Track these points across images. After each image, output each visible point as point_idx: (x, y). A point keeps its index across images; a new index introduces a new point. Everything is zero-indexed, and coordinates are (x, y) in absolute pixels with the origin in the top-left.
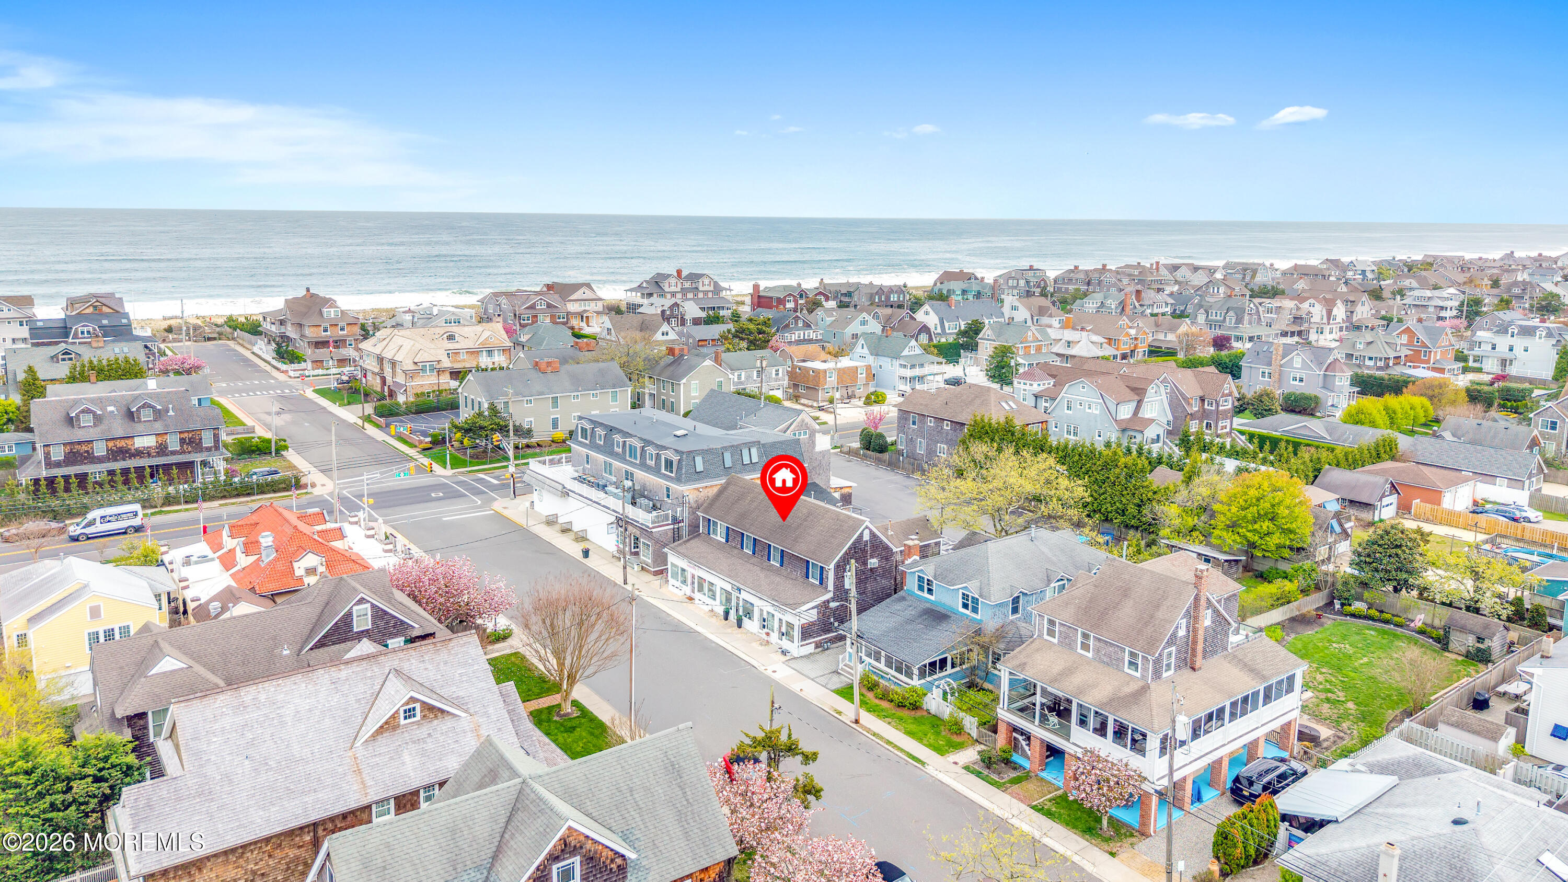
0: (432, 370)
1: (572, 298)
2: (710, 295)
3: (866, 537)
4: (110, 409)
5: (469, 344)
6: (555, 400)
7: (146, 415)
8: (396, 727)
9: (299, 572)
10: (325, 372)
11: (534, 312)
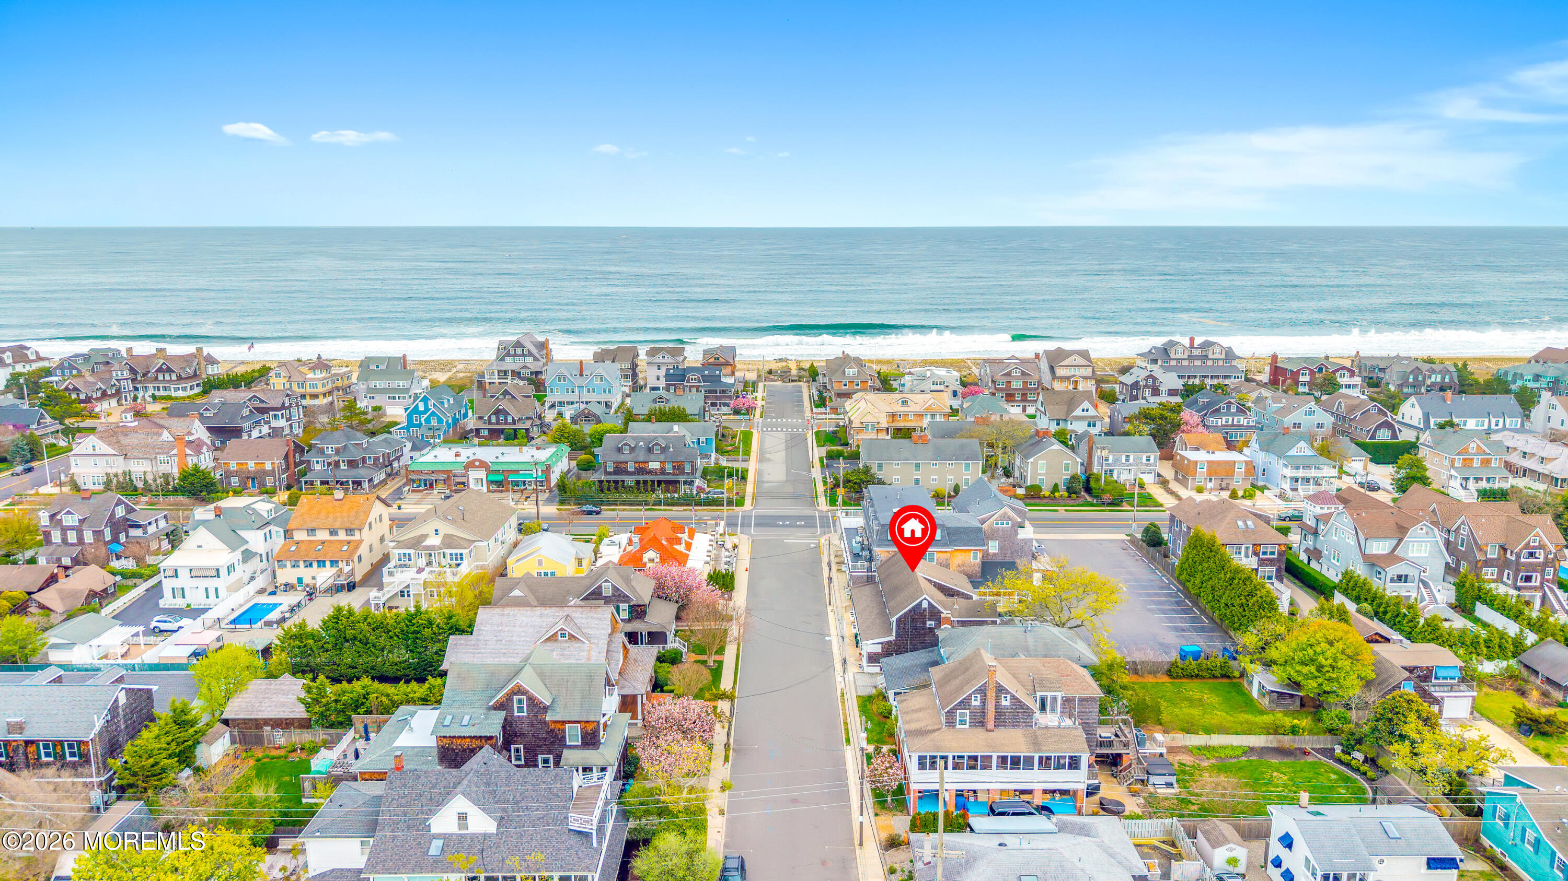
0: (873, 428)
1: (1063, 363)
2: (1221, 363)
3: (925, 605)
4: (641, 444)
5: (917, 408)
6: (917, 465)
7: (657, 450)
8: (556, 640)
9: (645, 559)
10: (836, 417)
11: (1008, 378)
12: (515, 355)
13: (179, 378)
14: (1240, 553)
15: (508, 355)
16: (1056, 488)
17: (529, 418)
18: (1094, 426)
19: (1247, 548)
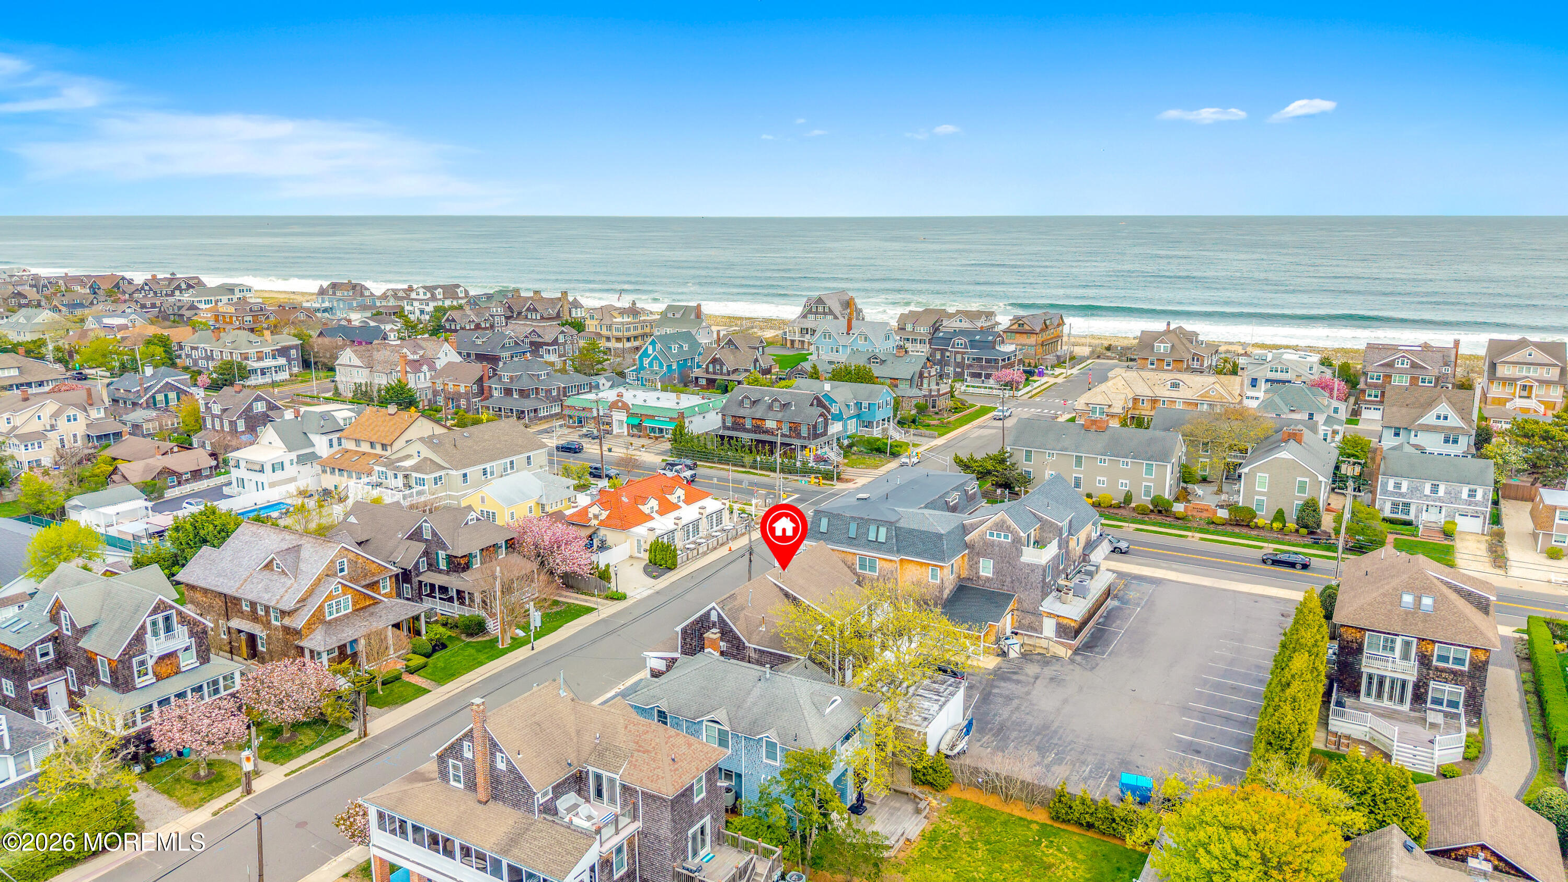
1: (1508, 359)
6: (1079, 459)
7: (776, 407)
8: (272, 570)
9: (590, 514)
11: (1388, 370)
12: (816, 313)
13: (542, 318)
14: (1392, 649)
15: (810, 312)
16: (1280, 516)
17: (746, 370)
18: (1455, 441)
19: (1407, 644)
